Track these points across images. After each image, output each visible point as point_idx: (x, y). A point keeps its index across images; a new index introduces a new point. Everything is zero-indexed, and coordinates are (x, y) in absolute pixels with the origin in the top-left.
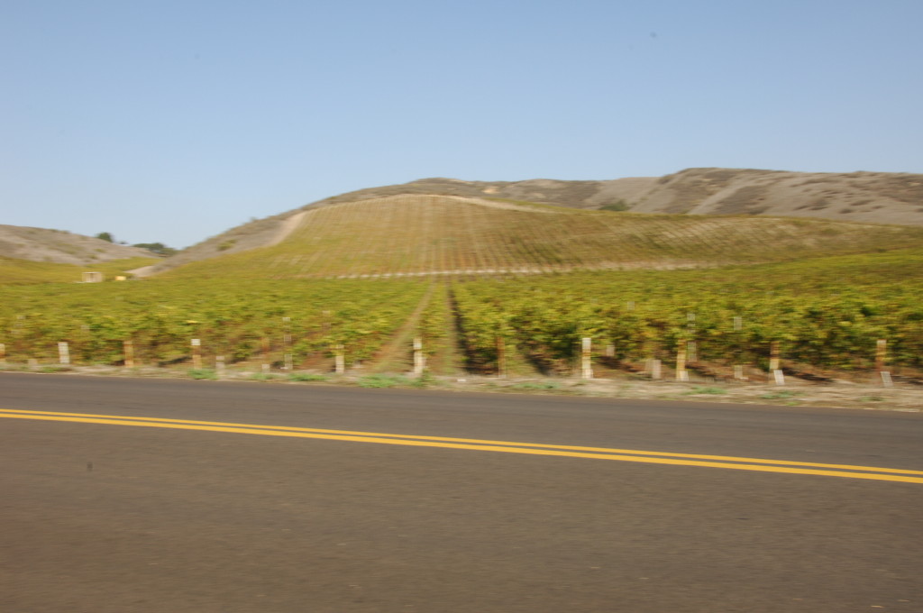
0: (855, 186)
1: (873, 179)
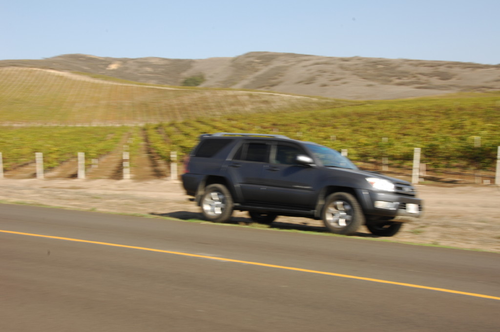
0: (342, 67)
1: (358, 62)
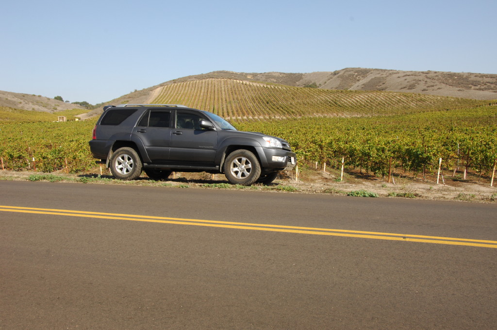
1: (436, 74)
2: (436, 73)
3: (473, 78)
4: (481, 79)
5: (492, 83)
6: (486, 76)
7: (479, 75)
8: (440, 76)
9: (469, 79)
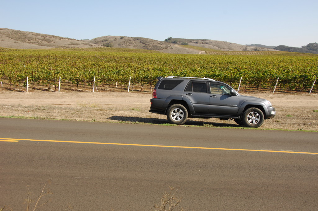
2: (8, 30)
3: (31, 36)
4: (35, 36)
5: (40, 40)
6: (39, 35)
7: (36, 34)
8: (9, 33)
9: (28, 36)
